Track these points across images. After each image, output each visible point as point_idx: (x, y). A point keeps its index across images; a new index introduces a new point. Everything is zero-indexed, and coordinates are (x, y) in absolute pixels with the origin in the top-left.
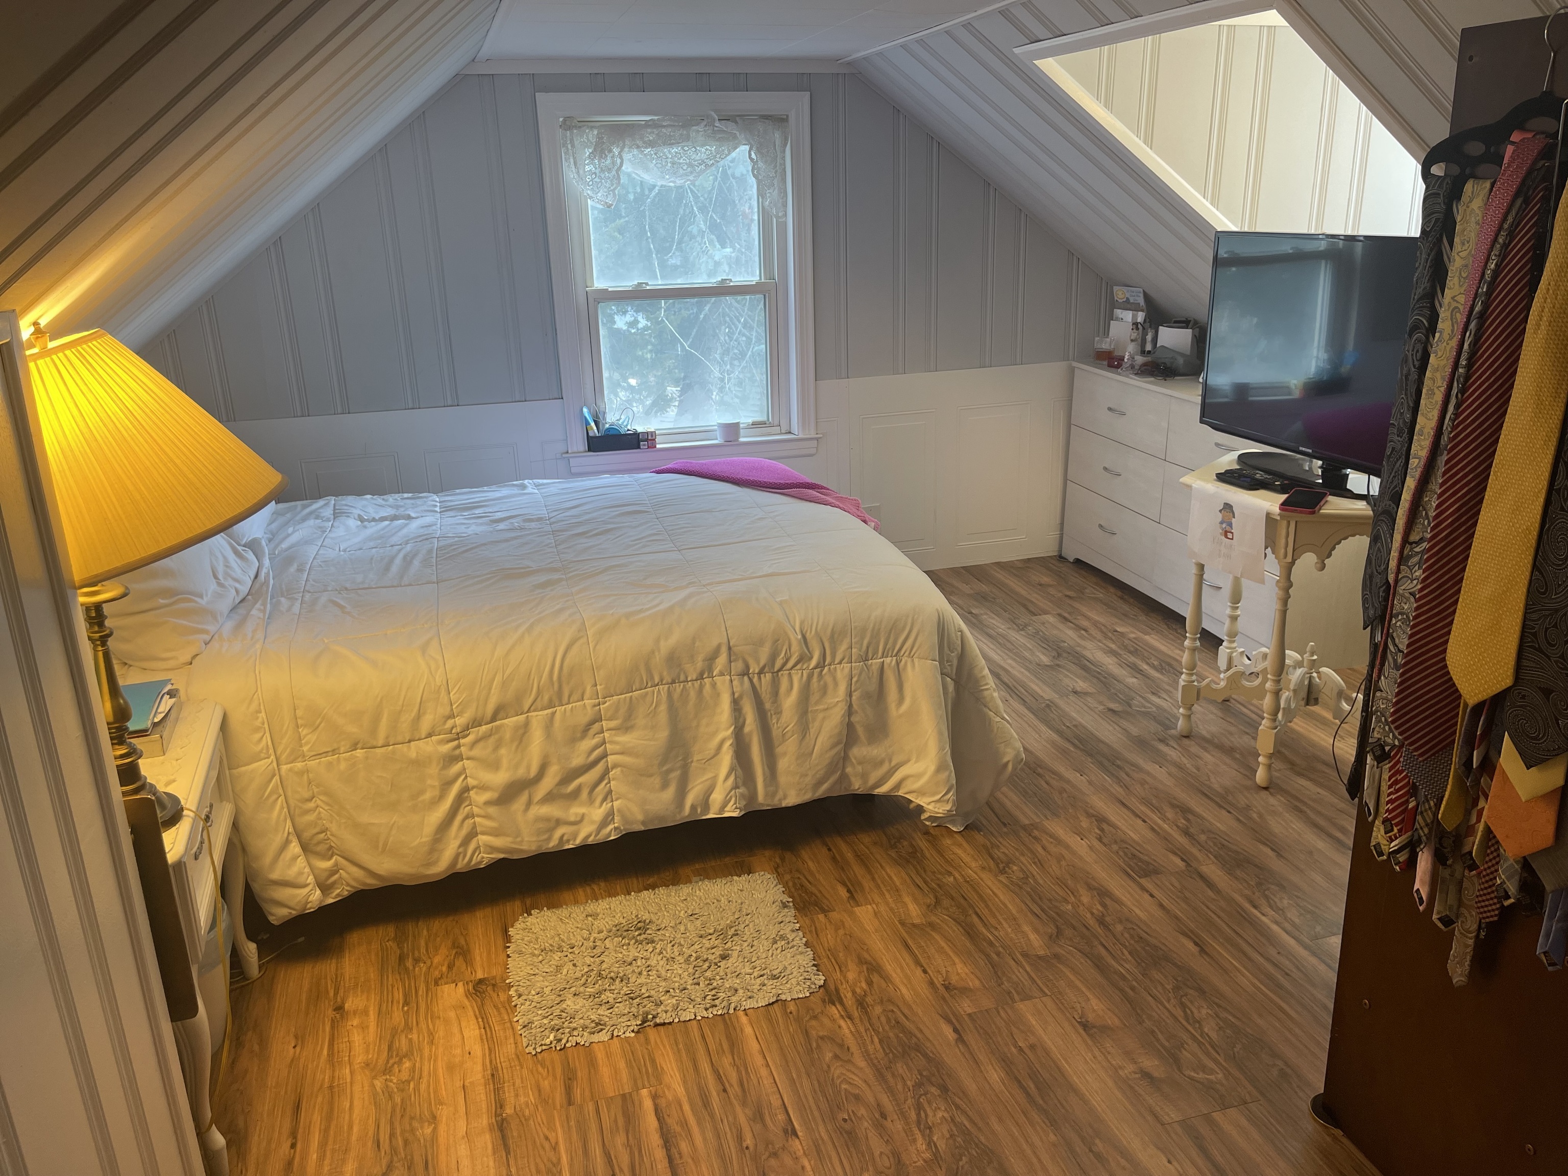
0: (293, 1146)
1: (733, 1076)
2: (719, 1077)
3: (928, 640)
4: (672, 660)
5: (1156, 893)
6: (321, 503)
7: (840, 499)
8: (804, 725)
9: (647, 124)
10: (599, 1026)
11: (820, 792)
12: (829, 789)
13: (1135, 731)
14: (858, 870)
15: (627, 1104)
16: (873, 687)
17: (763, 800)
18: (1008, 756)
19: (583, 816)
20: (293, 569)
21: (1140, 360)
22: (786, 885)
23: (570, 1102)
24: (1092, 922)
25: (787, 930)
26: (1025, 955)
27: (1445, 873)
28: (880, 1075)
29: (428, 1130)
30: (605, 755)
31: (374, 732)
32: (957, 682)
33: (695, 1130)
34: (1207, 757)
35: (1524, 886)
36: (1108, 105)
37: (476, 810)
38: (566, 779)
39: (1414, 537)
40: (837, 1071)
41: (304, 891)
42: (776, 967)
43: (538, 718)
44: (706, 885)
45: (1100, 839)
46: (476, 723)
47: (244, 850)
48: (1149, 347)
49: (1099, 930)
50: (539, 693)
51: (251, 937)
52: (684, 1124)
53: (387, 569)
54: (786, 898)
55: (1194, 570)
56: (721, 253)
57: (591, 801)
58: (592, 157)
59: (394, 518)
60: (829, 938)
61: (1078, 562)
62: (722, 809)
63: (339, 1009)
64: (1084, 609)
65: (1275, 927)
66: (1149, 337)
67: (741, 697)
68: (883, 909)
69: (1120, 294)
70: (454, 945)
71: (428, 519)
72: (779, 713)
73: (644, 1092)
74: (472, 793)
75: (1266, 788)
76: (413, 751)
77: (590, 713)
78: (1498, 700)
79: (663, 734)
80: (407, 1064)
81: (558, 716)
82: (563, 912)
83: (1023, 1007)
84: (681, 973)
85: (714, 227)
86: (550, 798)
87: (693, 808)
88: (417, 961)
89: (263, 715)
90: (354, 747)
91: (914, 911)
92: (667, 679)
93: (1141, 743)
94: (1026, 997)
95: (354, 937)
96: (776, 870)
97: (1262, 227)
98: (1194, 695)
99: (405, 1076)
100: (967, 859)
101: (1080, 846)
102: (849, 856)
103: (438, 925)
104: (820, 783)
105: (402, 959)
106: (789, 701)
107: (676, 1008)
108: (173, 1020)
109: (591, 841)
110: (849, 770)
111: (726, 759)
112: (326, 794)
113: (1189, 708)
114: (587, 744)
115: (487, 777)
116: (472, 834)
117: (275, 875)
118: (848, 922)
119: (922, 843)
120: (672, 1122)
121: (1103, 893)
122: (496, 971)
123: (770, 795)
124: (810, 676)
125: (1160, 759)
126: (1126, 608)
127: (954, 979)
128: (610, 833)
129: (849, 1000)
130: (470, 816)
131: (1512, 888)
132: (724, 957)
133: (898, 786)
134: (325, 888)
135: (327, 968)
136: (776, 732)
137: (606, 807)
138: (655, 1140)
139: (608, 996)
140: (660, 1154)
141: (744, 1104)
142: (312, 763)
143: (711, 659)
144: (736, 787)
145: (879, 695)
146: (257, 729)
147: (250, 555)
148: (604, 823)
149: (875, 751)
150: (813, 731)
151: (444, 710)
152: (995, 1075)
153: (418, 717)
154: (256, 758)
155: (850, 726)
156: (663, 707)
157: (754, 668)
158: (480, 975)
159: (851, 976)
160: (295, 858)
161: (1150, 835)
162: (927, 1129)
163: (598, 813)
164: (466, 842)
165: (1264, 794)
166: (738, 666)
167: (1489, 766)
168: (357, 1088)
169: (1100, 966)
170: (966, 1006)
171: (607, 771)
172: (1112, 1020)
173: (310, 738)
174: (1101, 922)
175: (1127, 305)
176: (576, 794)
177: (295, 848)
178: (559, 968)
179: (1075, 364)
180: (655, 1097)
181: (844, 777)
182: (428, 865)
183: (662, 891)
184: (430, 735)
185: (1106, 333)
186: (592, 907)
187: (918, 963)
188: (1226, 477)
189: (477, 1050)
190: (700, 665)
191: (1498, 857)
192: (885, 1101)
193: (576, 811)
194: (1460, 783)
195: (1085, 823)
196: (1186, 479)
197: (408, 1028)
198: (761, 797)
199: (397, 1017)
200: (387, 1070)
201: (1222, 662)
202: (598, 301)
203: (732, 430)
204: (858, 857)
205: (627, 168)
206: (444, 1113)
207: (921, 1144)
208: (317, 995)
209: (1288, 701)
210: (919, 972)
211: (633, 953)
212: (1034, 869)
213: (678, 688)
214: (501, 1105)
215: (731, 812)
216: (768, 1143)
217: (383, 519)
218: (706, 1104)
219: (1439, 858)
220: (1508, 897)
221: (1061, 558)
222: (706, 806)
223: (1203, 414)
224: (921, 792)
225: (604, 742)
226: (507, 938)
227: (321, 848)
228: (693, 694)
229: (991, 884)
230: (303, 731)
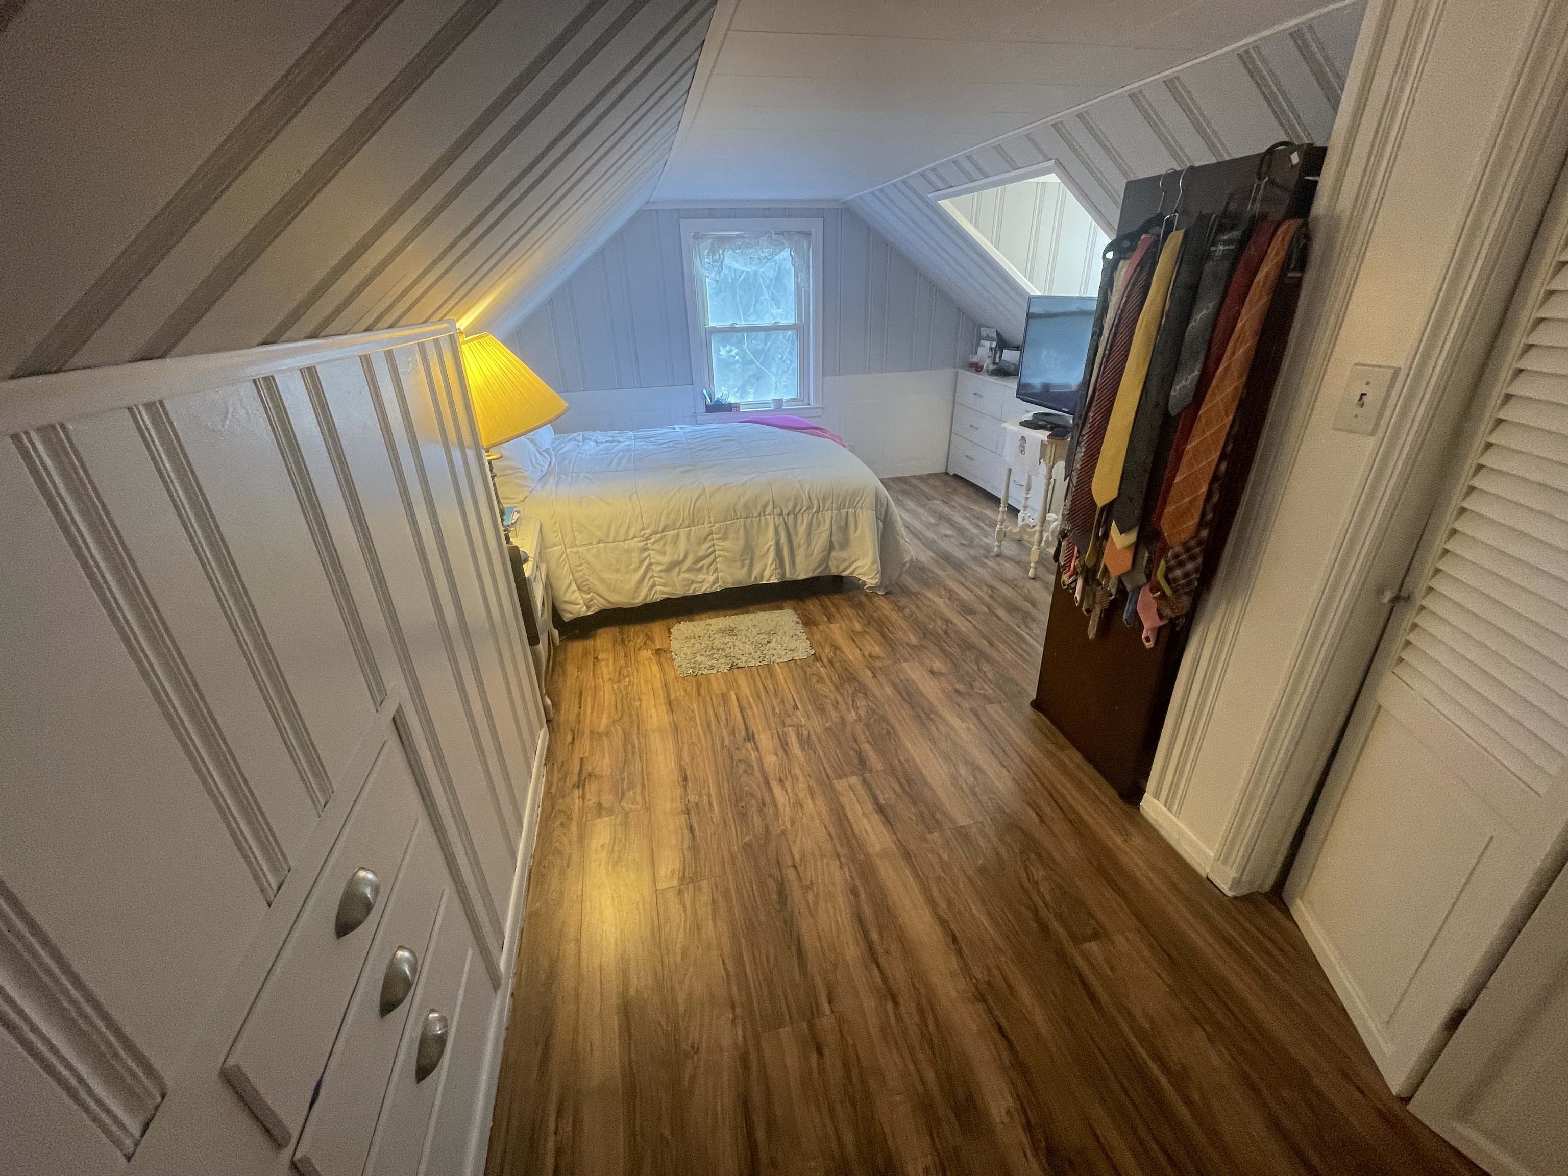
0: (580, 707)
1: (771, 687)
2: (765, 687)
3: (870, 500)
4: (746, 506)
5: (974, 622)
6: (576, 434)
7: (831, 435)
8: (809, 543)
9: (737, 237)
10: (712, 667)
11: (816, 574)
12: (821, 572)
13: (973, 553)
14: (833, 610)
15: (724, 697)
16: (843, 523)
17: (789, 576)
18: (907, 559)
19: (704, 579)
20: (566, 462)
21: (992, 367)
22: (798, 615)
23: (699, 695)
24: (941, 632)
25: (798, 633)
26: (908, 645)
27: (1088, 589)
28: (837, 689)
29: (638, 703)
30: (714, 551)
31: (608, 535)
32: (884, 522)
33: (754, 707)
34: (1008, 565)
35: (1118, 590)
36: (976, 226)
37: (655, 574)
38: (697, 562)
39: (1083, 433)
40: (818, 686)
41: (578, 607)
42: (793, 647)
43: (683, 532)
44: (762, 614)
45: (949, 599)
46: (655, 533)
47: (551, 587)
48: (997, 361)
49: (944, 636)
50: (683, 520)
51: (556, 628)
52: (749, 704)
53: (611, 463)
54: (798, 620)
55: (1006, 472)
56: (775, 311)
57: (708, 573)
58: (708, 255)
59: (612, 442)
60: (817, 636)
61: (955, 476)
62: (769, 580)
63: (596, 658)
64: (956, 498)
65: (1027, 636)
66: (998, 355)
67: (779, 526)
68: (844, 626)
69: (984, 332)
70: (646, 635)
71: (628, 442)
72: (797, 535)
73: (732, 692)
74: (653, 566)
75: (1033, 579)
76: (626, 545)
77: (708, 531)
78: (1111, 504)
79: (742, 542)
80: (627, 680)
81: (692, 532)
82: (695, 623)
83: (905, 664)
84: (749, 648)
85: (773, 298)
86: (689, 570)
87: (756, 578)
88: (630, 641)
89: (557, 525)
90: (599, 542)
91: (858, 627)
92: (744, 515)
93: (975, 559)
94: (906, 660)
95: (600, 631)
96: (794, 609)
97: (1054, 294)
98: (1003, 536)
99: (626, 684)
100: (886, 606)
101: (939, 601)
102: (830, 604)
103: (638, 627)
104: (815, 569)
105: (623, 640)
106: (802, 529)
107: (746, 661)
108: (530, 645)
109: (708, 591)
110: (830, 563)
111: (772, 555)
112: (588, 564)
113: (1000, 541)
114: (707, 545)
115: (660, 558)
116: (654, 586)
117: (566, 599)
118: (826, 629)
119: (863, 598)
120: (744, 703)
121: (948, 621)
122: (665, 646)
123: (792, 574)
124: (813, 516)
125: (984, 565)
126: (976, 497)
127: (874, 653)
128: (717, 588)
129: (825, 660)
130: (652, 577)
131: (1113, 591)
132: (769, 642)
133: (853, 572)
134: (588, 608)
135: (590, 643)
136: (795, 544)
137: (715, 575)
138: (736, 709)
139: (716, 656)
140: (739, 715)
141: (776, 698)
142: (581, 549)
143: (765, 507)
144: (776, 569)
145: (845, 529)
146: (555, 532)
147: (546, 455)
148: (714, 583)
149: (843, 555)
150: (813, 544)
151: (639, 527)
152: (889, 690)
153: (629, 528)
154: (555, 545)
155: (831, 542)
156: (742, 529)
157: (785, 512)
158: (658, 647)
159: (827, 651)
160: (574, 592)
161: (973, 597)
162: (856, 709)
163: (712, 578)
164: (651, 589)
165: (1032, 581)
166: (777, 511)
167: (1106, 535)
168: (606, 688)
169: (942, 649)
170: (878, 664)
171: (715, 559)
172: (944, 670)
173: (579, 537)
174: (946, 632)
175: (988, 338)
176: (701, 569)
177: (574, 587)
178: (693, 645)
179: (960, 370)
180: (736, 694)
181: (827, 566)
182: (634, 598)
183: (741, 616)
184: (634, 538)
185: (976, 353)
186: (709, 621)
187: (858, 646)
188: (1026, 424)
189: (658, 675)
190: (759, 509)
191: (1109, 578)
192: (839, 698)
193: (701, 577)
194: (1094, 544)
195: (943, 592)
196: (1004, 425)
197: (627, 666)
198: (788, 575)
199: (622, 662)
200: (619, 681)
201: (1020, 523)
202: (711, 333)
203: (779, 402)
204: (833, 604)
205: (727, 261)
206: (644, 698)
207: (853, 714)
208: (586, 653)
209: (1048, 537)
210: (858, 650)
211: (727, 640)
212: (916, 611)
213: (749, 520)
214: (669, 695)
215: (774, 580)
216: (786, 711)
217: (607, 442)
218: (759, 697)
219: (1086, 582)
220: (1111, 595)
221: (947, 473)
222: (762, 579)
223: (1018, 393)
224: (863, 574)
225: (714, 545)
226: (670, 632)
227: (586, 588)
228: (756, 524)
229: (895, 617)
230: (576, 533)
